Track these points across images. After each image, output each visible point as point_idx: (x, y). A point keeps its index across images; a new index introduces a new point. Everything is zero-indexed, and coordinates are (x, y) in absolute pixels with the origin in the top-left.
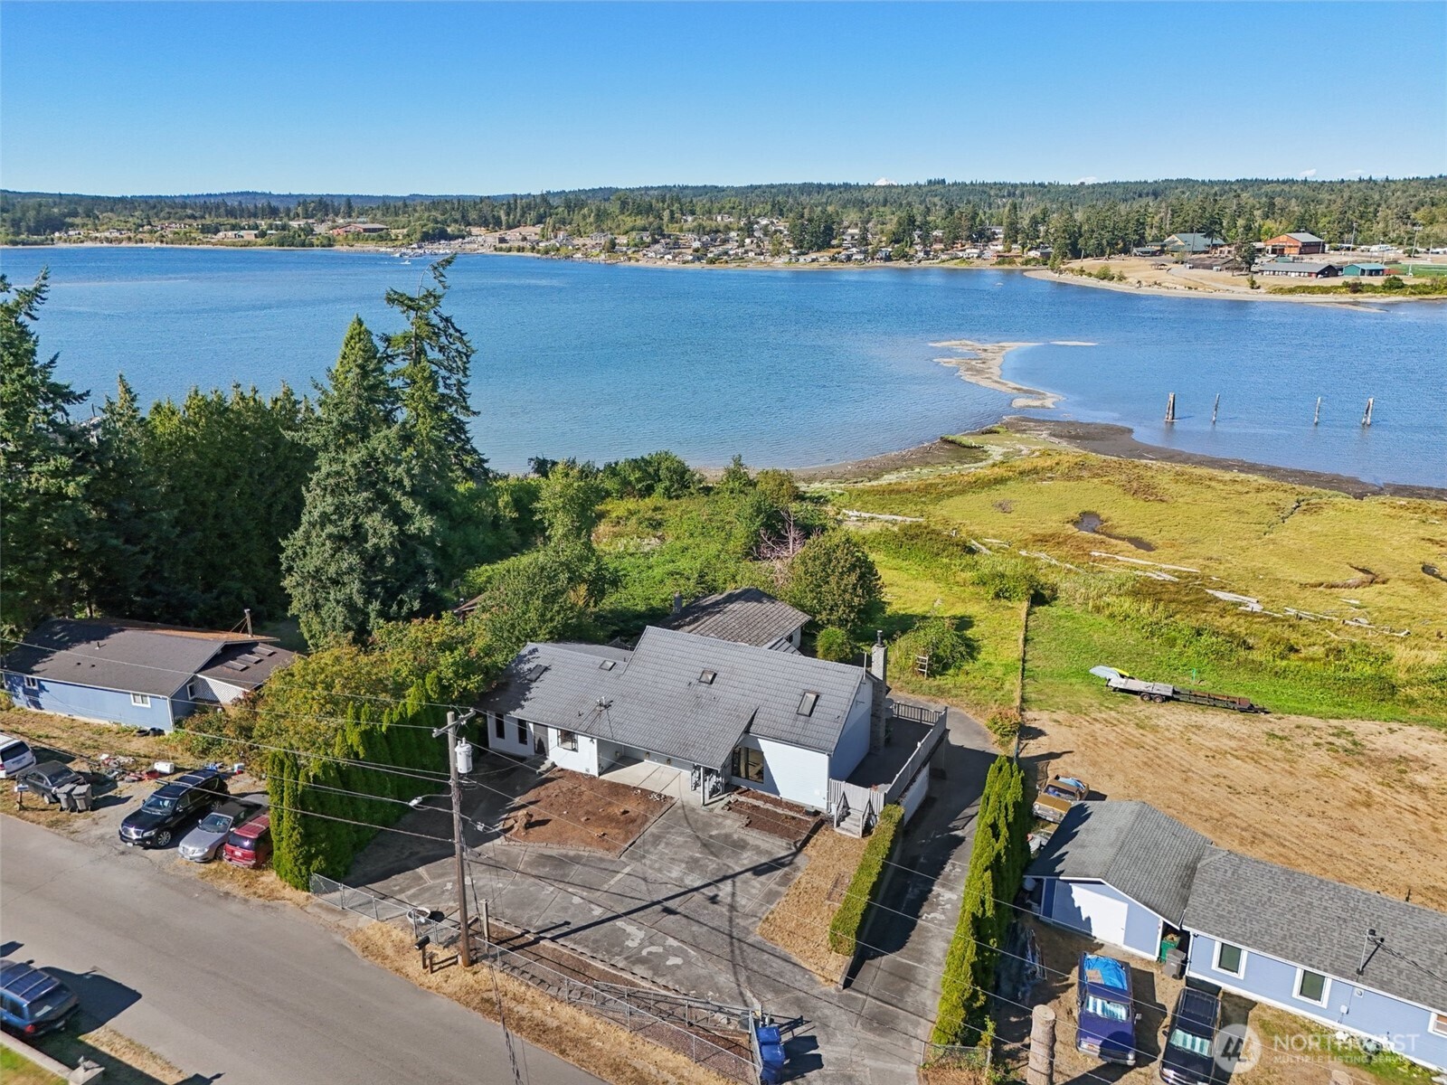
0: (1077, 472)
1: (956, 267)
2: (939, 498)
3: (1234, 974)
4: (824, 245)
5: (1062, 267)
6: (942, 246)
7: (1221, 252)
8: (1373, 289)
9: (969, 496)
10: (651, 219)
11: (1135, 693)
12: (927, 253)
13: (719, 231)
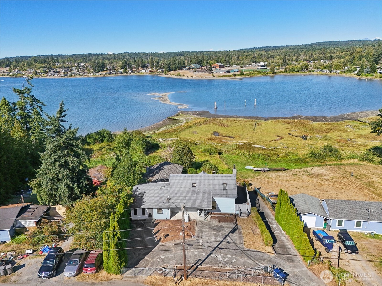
0: (206, 123)
1: (140, 74)
2: (179, 133)
3: (341, 227)
4: (103, 70)
5: (168, 73)
6: (135, 69)
7: (203, 68)
8: (238, 75)
9: (185, 131)
10: (46, 64)
11: (260, 171)
12: (132, 71)
13: (69, 67)
